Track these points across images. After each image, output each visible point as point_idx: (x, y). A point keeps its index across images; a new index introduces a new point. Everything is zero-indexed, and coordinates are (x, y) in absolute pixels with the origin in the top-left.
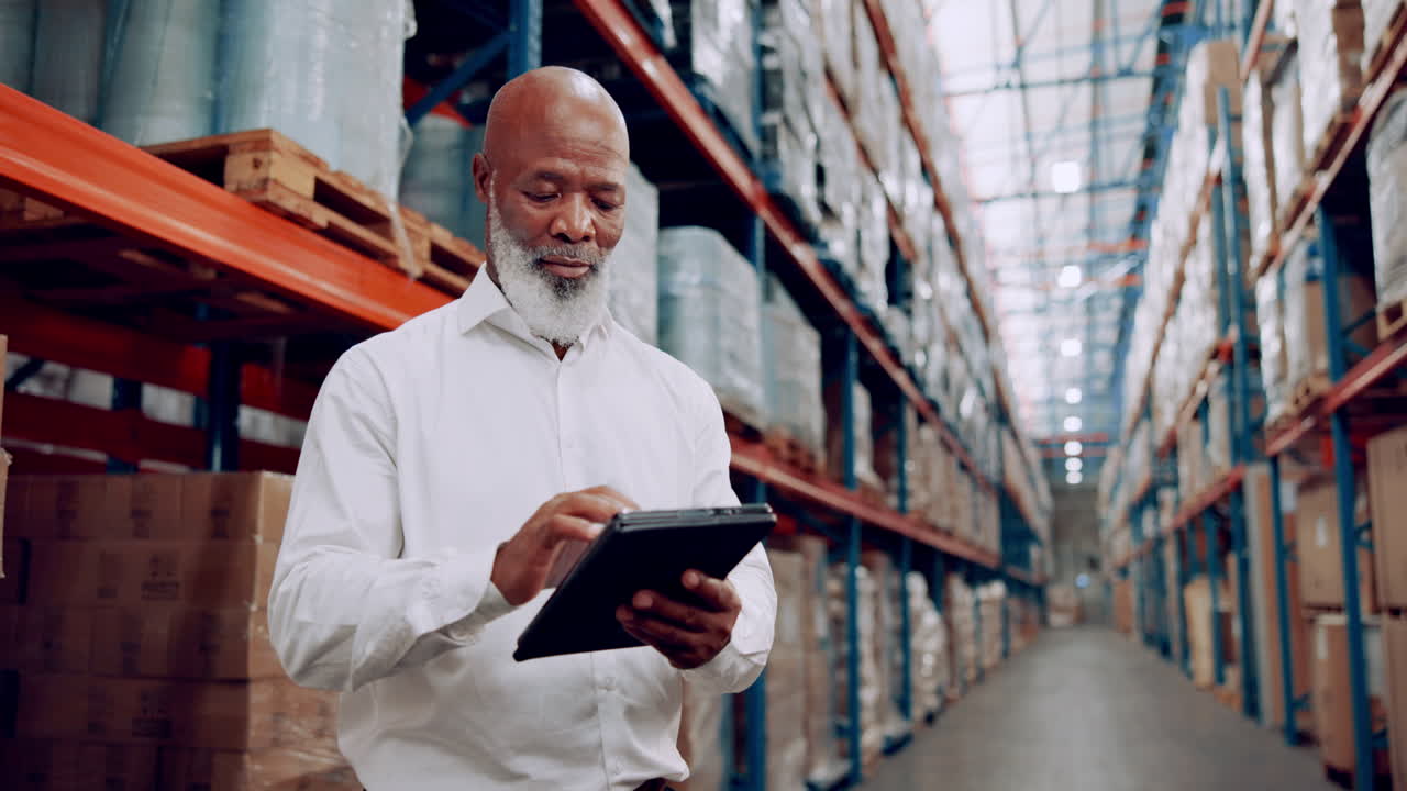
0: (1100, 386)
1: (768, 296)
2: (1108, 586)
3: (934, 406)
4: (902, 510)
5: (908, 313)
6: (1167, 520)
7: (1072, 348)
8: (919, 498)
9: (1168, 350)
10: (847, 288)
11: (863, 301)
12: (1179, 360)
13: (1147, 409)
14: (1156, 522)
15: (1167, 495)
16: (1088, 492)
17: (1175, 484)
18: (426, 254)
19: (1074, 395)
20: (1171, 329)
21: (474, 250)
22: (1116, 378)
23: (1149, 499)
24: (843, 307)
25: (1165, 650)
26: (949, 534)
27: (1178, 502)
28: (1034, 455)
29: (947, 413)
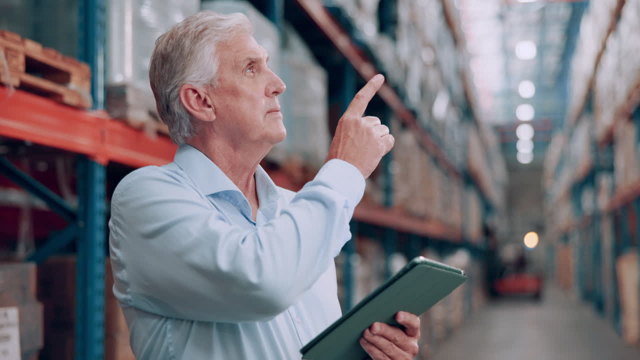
0: (549, 82)
1: (284, 44)
2: (551, 249)
3: (414, 114)
4: (387, 205)
5: (394, 38)
6: (604, 202)
7: (526, 50)
8: (401, 193)
9: (609, 61)
10: (345, 25)
11: (358, 37)
12: (619, 70)
13: (589, 104)
14: (595, 201)
15: (604, 181)
16: (536, 168)
17: (611, 169)
18: (22, 68)
19: (527, 89)
20: (612, 43)
21: (60, 56)
22: (562, 75)
23: (589, 180)
24: (342, 42)
25: (600, 306)
26: (423, 218)
27: (614, 188)
28: (492, 139)
29: (424, 117)
